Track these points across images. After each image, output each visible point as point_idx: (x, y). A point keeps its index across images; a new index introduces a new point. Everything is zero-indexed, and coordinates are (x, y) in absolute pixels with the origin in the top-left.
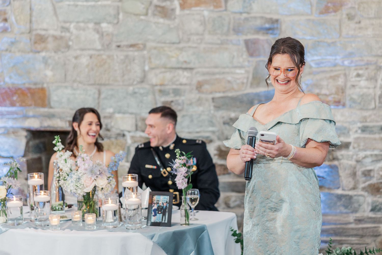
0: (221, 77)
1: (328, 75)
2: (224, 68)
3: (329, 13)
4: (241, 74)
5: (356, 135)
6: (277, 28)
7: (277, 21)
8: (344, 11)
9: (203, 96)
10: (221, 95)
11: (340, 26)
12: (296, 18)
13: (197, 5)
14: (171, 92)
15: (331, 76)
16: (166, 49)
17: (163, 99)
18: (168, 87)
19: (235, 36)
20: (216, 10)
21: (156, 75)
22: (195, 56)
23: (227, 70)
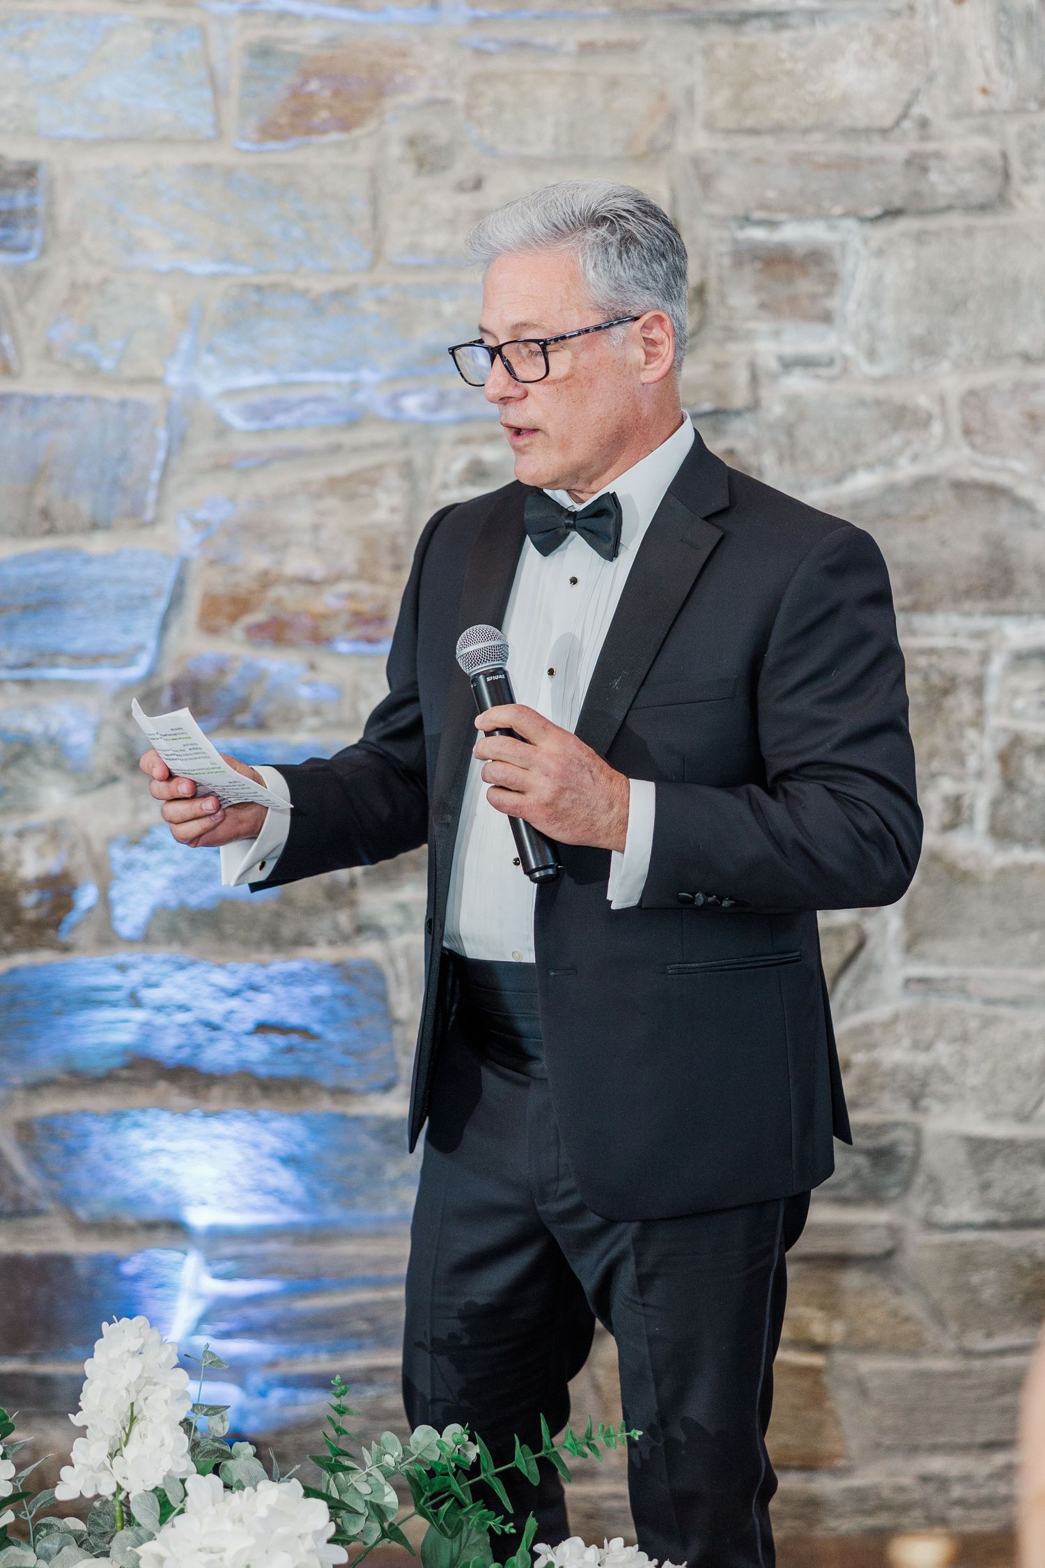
1: (318, 474)
3: (311, 130)
6: (31, 212)
7: (29, 172)
8: (395, 124)
11: (374, 201)
12: (133, 159)
15: (334, 479)
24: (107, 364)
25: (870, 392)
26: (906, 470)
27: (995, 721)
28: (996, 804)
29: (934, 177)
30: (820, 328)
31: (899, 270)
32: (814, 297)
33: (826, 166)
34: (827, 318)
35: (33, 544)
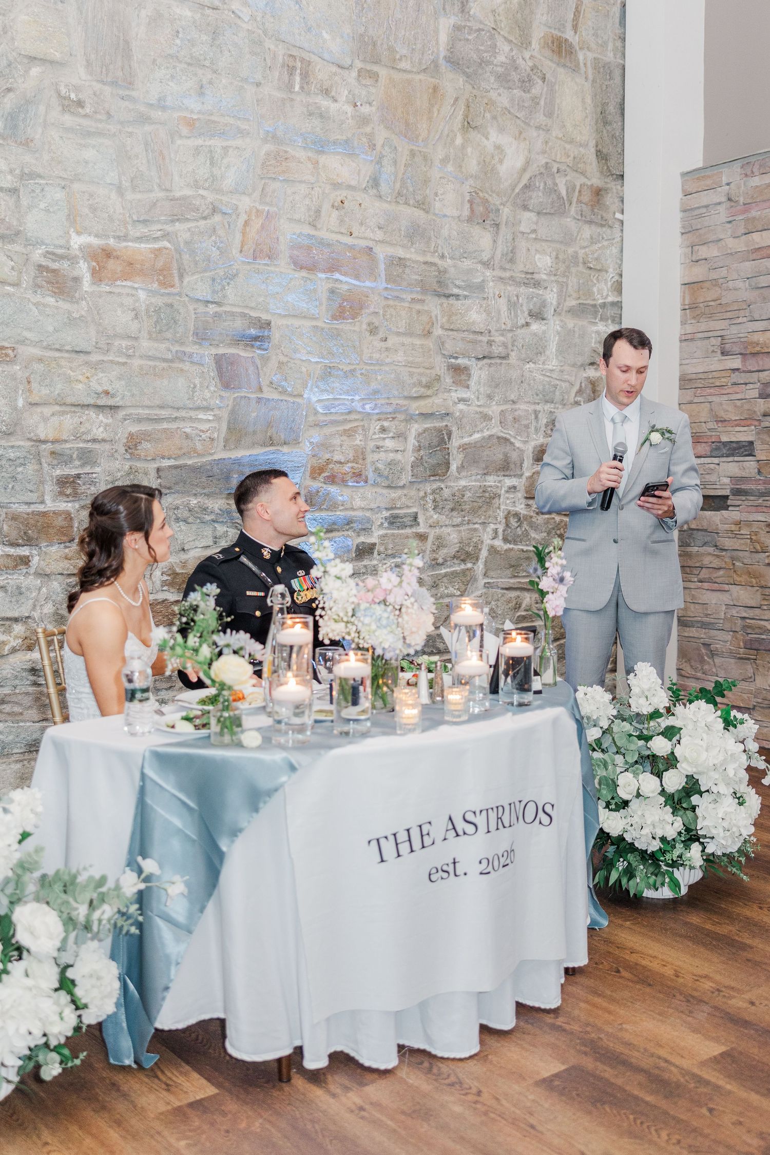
0: (173, 426)
1: (341, 428)
2: (178, 409)
3: (344, 319)
4: (208, 421)
5: (382, 532)
6: (269, 337)
7: (269, 324)
8: (365, 319)
9: (139, 465)
10: (172, 462)
11: (360, 342)
12: (296, 322)
13: (126, 276)
14: (75, 456)
15: (345, 430)
16: (63, 363)
17: (59, 472)
18: (68, 445)
19: (197, 347)
20: (163, 291)
21: (45, 420)
22: (123, 382)
23: (183, 413)
24: (289, 389)
25: (478, 409)
26: (486, 433)
27: (503, 507)
28: (504, 531)
29: (493, 347)
30: (466, 390)
31: (484, 374)
32: (465, 380)
33: (469, 342)
34: (468, 387)
35: (267, 449)
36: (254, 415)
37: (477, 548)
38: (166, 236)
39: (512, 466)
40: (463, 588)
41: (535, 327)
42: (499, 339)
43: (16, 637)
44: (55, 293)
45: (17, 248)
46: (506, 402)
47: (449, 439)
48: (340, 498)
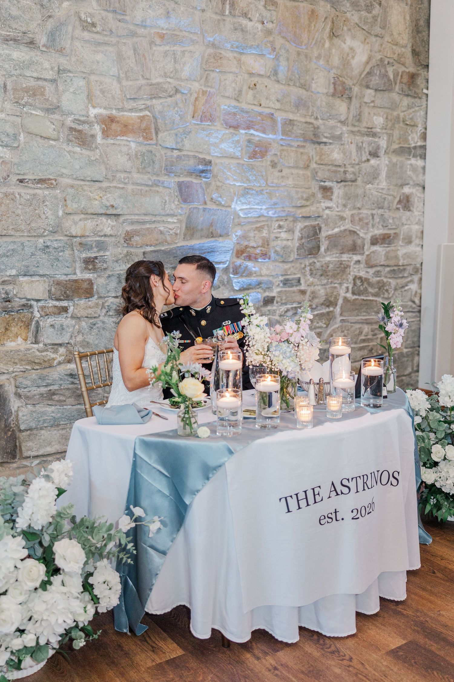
0: (153, 226)
1: (254, 226)
2: (156, 215)
3: (256, 158)
4: (174, 223)
5: (279, 289)
6: (210, 171)
7: (210, 162)
8: (269, 158)
9: (132, 250)
10: (152, 248)
11: (266, 173)
12: (227, 161)
13: (123, 134)
14: (94, 245)
15: (257, 228)
16: (86, 188)
17: (84, 255)
18: (89, 239)
19: (167, 177)
20: (146, 142)
21: (76, 223)
22: (122, 200)
23: (158, 218)
24: (223, 203)
25: (337, 213)
26: (342, 228)
27: (352, 273)
28: (352, 288)
29: (347, 175)
30: (330, 201)
31: (341, 192)
32: (330, 196)
33: (332, 172)
34: (331, 200)
35: (210, 240)
36: (202, 219)
37: (336, 299)
38: (147, 108)
39: (358, 248)
40: (328, 322)
41: (373, 162)
42: (350, 169)
43: (61, 355)
44: (80, 144)
45: (57, 116)
46: (354, 208)
47: (320, 231)
48: (254, 269)
